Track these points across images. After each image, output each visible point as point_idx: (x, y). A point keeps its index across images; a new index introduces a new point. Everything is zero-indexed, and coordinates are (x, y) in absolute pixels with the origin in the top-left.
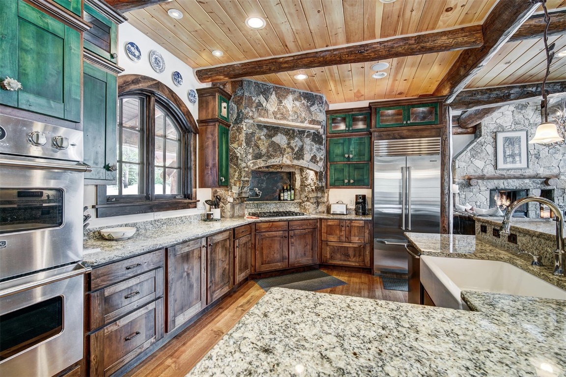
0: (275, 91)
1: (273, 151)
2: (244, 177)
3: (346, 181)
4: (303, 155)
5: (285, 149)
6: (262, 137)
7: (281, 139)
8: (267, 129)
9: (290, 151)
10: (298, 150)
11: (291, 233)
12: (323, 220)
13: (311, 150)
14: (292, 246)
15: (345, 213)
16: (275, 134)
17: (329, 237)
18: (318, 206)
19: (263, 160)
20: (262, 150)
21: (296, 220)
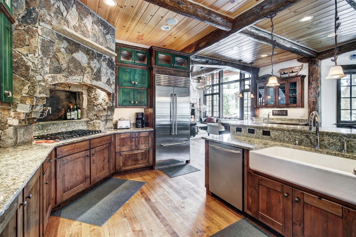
0: (76, 6)
1: (74, 68)
2: (40, 93)
3: (132, 102)
4: (100, 77)
5: (85, 67)
6: (62, 50)
7: (81, 57)
8: (68, 42)
9: (90, 71)
10: (96, 72)
11: (93, 151)
12: (116, 135)
13: (107, 73)
14: (93, 163)
15: (130, 127)
16: (76, 51)
17: (122, 148)
18: (106, 123)
19: (63, 76)
20: (62, 65)
21: (97, 138)
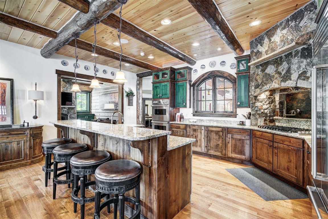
0: (267, 35)
1: (266, 81)
5: (274, 76)
6: (259, 73)
7: (271, 70)
8: (262, 66)
9: (278, 76)
10: (285, 73)
11: (275, 145)
13: (300, 67)
14: (275, 155)
16: (267, 67)
19: (259, 89)
20: (259, 82)
